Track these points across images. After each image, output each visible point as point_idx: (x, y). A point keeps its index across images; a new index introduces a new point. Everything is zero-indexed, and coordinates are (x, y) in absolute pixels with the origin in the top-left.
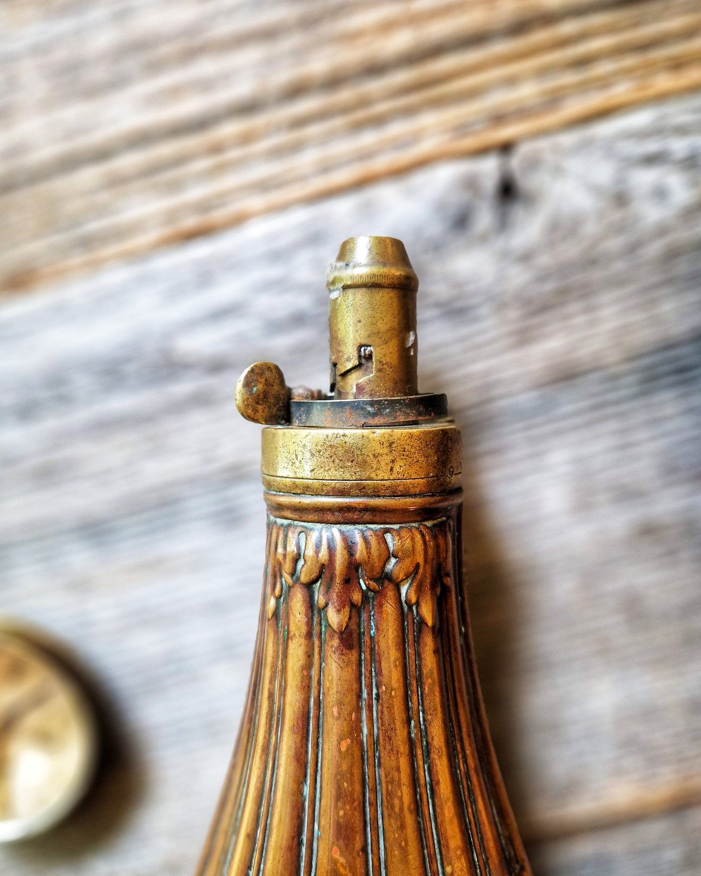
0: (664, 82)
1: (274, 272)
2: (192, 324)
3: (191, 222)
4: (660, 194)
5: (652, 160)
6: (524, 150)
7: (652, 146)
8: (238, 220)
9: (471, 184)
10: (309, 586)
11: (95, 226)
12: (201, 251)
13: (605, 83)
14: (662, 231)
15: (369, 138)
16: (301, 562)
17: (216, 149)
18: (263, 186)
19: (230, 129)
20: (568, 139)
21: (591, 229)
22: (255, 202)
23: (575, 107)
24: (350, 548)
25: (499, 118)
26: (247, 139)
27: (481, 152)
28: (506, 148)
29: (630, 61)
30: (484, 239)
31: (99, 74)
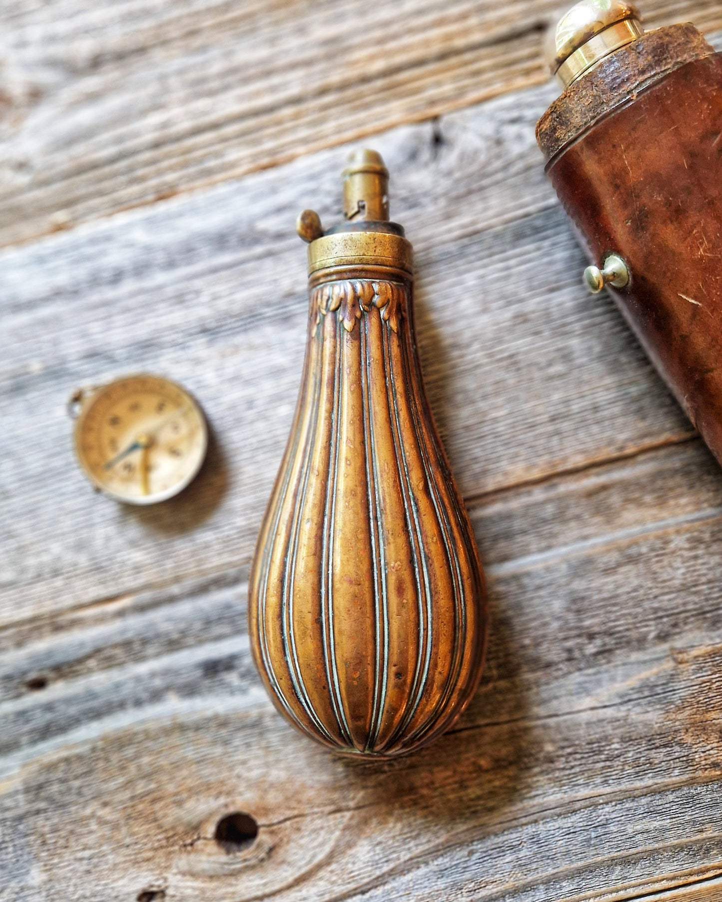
0: (520, 82)
1: (312, 185)
2: (266, 215)
3: (265, 161)
4: (520, 137)
5: (514, 121)
6: (445, 119)
7: (515, 114)
8: (291, 159)
9: (418, 137)
10: (335, 311)
11: (212, 163)
12: (271, 175)
13: (488, 83)
14: (521, 156)
15: (362, 115)
16: (330, 300)
17: (278, 123)
18: (305, 141)
19: (288, 111)
20: (470, 112)
21: (482, 158)
22: (300, 149)
23: (473, 96)
24: (354, 289)
25: (432, 103)
26: (296, 117)
27: (423, 121)
28: (435, 119)
29: (501, 72)
30: (426, 165)
31: (215, 84)
